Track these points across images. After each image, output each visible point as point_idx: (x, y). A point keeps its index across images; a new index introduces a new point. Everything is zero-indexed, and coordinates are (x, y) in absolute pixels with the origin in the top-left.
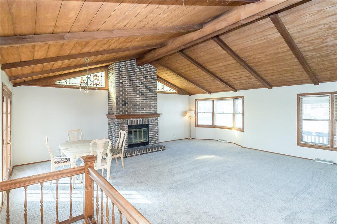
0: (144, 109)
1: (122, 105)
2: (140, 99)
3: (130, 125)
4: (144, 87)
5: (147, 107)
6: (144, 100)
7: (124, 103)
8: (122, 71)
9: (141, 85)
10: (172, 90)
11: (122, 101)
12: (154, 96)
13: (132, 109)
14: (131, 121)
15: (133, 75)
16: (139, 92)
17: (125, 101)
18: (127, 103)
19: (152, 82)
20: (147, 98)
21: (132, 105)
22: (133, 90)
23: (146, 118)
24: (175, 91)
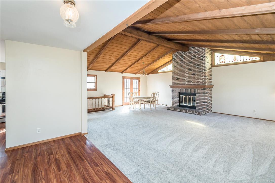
0: (192, 81)
1: (176, 80)
2: (188, 75)
3: (180, 92)
4: (192, 65)
5: (195, 80)
6: (192, 75)
7: (177, 78)
8: (176, 59)
9: (189, 64)
10: (252, 58)
11: (176, 77)
12: (202, 71)
13: (183, 82)
14: (180, 89)
15: (184, 59)
16: (188, 70)
17: (178, 77)
18: (179, 78)
19: (200, 60)
20: (195, 73)
21: (183, 79)
22: (183, 69)
23: (192, 88)
24: (258, 59)
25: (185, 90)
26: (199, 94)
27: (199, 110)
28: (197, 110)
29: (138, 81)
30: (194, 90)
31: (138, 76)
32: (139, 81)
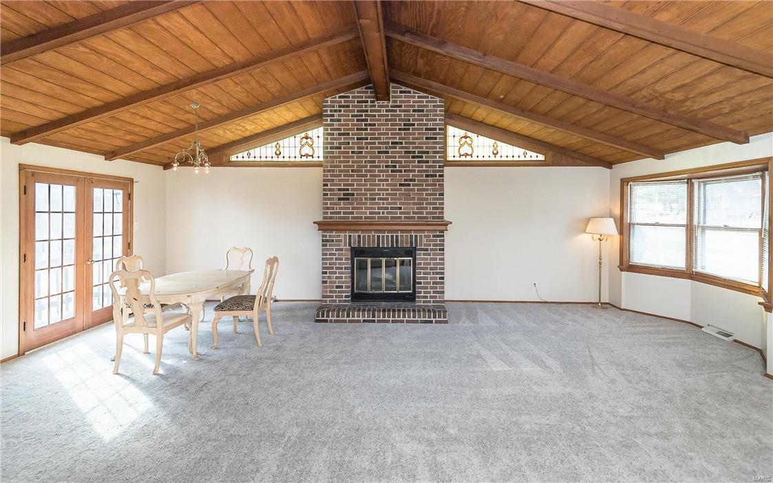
0: (400, 208)
1: (339, 199)
2: (387, 185)
3: (357, 246)
4: (401, 152)
5: (409, 204)
6: (401, 185)
7: (344, 194)
8: (339, 120)
9: (391, 148)
10: (529, 153)
11: (339, 190)
12: (432, 176)
13: (366, 208)
14: (359, 236)
15: (370, 125)
16: (387, 166)
17: (348, 190)
18: (353, 194)
19: (427, 138)
20: (411, 180)
21: (366, 199)
22: (370, 162)
23: (402, 231)
24: (541, 157)
25: (378, 237)
26: (427, 250)
27: (424, 302)
28: (420, 302)
29: (120, 194)
30: (411, 236)
31: (119, 168)
32: (129, 197)
